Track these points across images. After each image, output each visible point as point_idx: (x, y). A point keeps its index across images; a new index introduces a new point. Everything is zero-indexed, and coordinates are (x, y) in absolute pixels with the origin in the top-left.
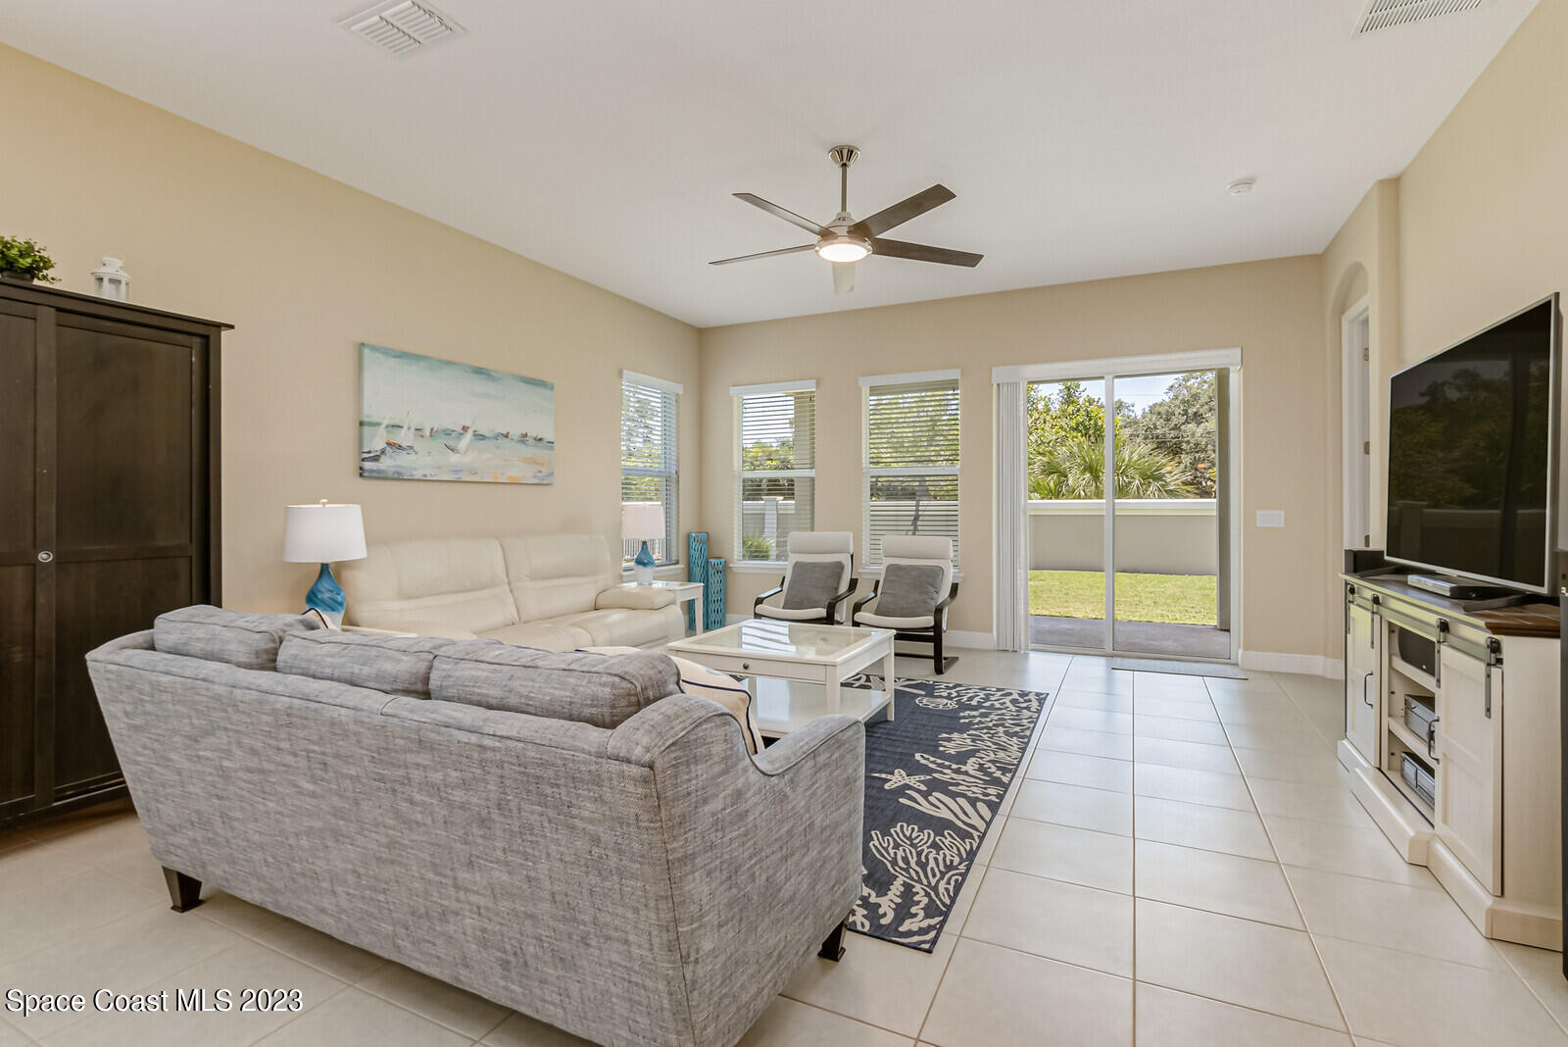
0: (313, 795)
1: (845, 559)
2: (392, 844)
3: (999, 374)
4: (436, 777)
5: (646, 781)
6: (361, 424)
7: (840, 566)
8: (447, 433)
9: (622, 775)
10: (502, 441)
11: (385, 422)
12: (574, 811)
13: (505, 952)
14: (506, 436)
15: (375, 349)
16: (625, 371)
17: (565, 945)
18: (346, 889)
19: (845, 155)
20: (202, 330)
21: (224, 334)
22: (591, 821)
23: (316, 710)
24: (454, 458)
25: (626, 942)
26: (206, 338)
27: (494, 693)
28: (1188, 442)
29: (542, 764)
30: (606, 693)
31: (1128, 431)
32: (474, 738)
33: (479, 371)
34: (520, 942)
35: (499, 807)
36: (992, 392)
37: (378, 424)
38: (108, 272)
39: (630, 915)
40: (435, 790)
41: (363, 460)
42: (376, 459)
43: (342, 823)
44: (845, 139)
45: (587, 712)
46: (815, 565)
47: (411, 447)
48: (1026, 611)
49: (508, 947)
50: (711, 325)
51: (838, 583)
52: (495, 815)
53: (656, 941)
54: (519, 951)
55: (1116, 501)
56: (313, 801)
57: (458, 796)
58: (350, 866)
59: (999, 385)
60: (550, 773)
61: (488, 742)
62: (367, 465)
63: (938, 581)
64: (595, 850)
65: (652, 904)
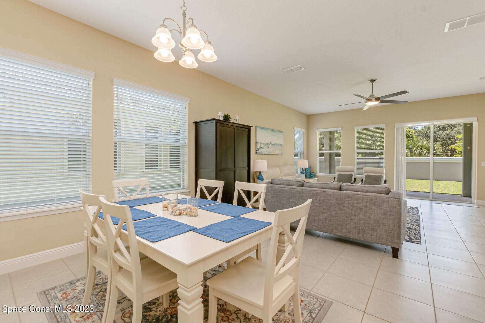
0: (319, 206)
1: (352, 173)
2: (337, 213)
3: (397, 125)
4: (351, 202)
5: (398, 201)
6: (256, 143)
7: (351, 175)
8: (268, 144)
9: (394, 200)
10: (276, 145)
11: (260, 142)
12: (382, 206)
13: (360, 230)
14: (276, 144)
15: (258, 127)
16: (295, 128)
17: (375, 227)
18: (322, 222)
19: (372, 81)
20: (249, 128)
21: (251, 127)
22: (385, 207)
23: (324, 193)
24: (269, 150)
25: (389, 226)
26: (249, 129)
27: (360, 190)
28: (439, 138)
29: (376, 199)
30: (384, 190)
31: (416, 134)
32: (361, 196)
33: (272, 130)
34: (364, 228)
35: (365, 206)
36: (394, 130)
37: (259, 143)
38: (237, 118)
39: (391, 221)
40: (349, 204)
41: (257, 150)
42: (258, 150)
43: (325, 210)
44: (373, 78)
45: (381, 192)
46: (345, 175)
47: (263, 147)
48: (405, 190)
49: (361, 229)
50: (311, 114)
51: (351, 179)
52: (364, 207)
53: (396, 225)
54: (363, 229)
55: (434, 158)
56: (319, 207)
57: (356, 205)
58: (324, 218)
59: (397, 128)
60: (378, 200)
61: (364, 196)
62: (257, 151)
63: (381, 179)
64: (385, 212)
65: (396, 219)
